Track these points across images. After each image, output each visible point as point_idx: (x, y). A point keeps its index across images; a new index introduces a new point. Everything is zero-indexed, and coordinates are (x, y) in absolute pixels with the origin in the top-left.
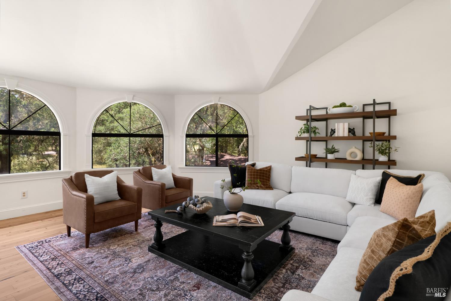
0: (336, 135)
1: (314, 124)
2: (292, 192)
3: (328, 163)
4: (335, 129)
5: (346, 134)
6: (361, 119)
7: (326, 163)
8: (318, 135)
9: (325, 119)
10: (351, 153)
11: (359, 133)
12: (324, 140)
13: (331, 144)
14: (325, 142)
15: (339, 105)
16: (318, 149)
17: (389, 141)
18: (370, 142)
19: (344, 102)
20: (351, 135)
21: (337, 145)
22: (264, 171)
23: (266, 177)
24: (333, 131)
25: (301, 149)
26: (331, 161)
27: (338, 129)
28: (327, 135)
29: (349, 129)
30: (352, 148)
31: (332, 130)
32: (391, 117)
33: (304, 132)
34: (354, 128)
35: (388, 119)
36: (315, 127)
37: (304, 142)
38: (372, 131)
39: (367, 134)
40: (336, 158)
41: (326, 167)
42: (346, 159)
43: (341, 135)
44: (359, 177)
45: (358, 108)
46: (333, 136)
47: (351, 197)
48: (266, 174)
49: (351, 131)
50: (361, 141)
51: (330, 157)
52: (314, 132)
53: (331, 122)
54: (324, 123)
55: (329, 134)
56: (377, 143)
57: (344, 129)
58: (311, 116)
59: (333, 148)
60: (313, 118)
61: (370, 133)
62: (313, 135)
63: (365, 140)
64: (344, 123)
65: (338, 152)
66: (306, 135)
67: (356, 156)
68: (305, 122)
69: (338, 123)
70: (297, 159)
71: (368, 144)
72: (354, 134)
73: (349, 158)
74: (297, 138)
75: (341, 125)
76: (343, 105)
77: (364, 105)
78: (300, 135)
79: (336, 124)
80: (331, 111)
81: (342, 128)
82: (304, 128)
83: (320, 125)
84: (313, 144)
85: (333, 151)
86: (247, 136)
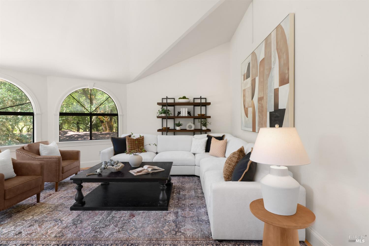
0: (181, 115)
1: (169, 108)
2: (158, 152)
3: (175, 132)
4: (180, 112)
5: (187, 115)
6: (193, 106)
7: (174, 132)
8: (171, 115)
9: (173, 105)
10: (189, 126)
11: (192, 115)
12: (173, 118)
13: (177, 121)
14: (173, 120)
15: (182, 97)
16: (170, 124)
17: (206, 119)
18: (198, 120)
19: (185, 96)
20: (189, 116)
21: (182, 121)
22: (140, 140)
23: (141, 144)
24: (179, 113)
25: (158, 124)
26: (178, 131)
27: (182, 112)
29: (188, 112)
30: (189, 123)
32: (207, 106)
33: (161, 113)
34: (190, 112)
35: (205, 107)
36: (168, 110)
37: (161, 119)
38: (200, 113)
39: (196, 115)
40: (181, 129)
41: (174, 135)
42: (186, 129)
43: (184, 115)
44: (196, 139)
45: (192, 101)
46: (179, 116)
47: (193, 151)
48: (141, 142)
49: (189, 113)
50: (193, 119)
51: (178, 128)
52: (168, 113)
53: (177, 107)
54: (173, 107)
55: (176, 115)
56: (202, 120)
57: (185, 111)
58: (168, 103)
59: (179, 123)
60: (169, 104)
61: (198, 115)
62: (167, 115)
63: (195, 118)
64: (185, 108)
65: (181, 125)
66: (163, 115)
67: (191, 127)
68: (161, 106)
69: (182, 108)
70: (158, 131)
71: (197, 121)
73: (188, 129)
74: (158, 117)
75: (184, 109)
76: (184, 98)
77: (194, 99)
78: (159, 115)
79: (181, 109)
80: (177, 101)
81: (184, 111)
82: (161, 110)
83: (171, 108)
84: (168, 120)
85: (179, 125)
86: (117, 115)
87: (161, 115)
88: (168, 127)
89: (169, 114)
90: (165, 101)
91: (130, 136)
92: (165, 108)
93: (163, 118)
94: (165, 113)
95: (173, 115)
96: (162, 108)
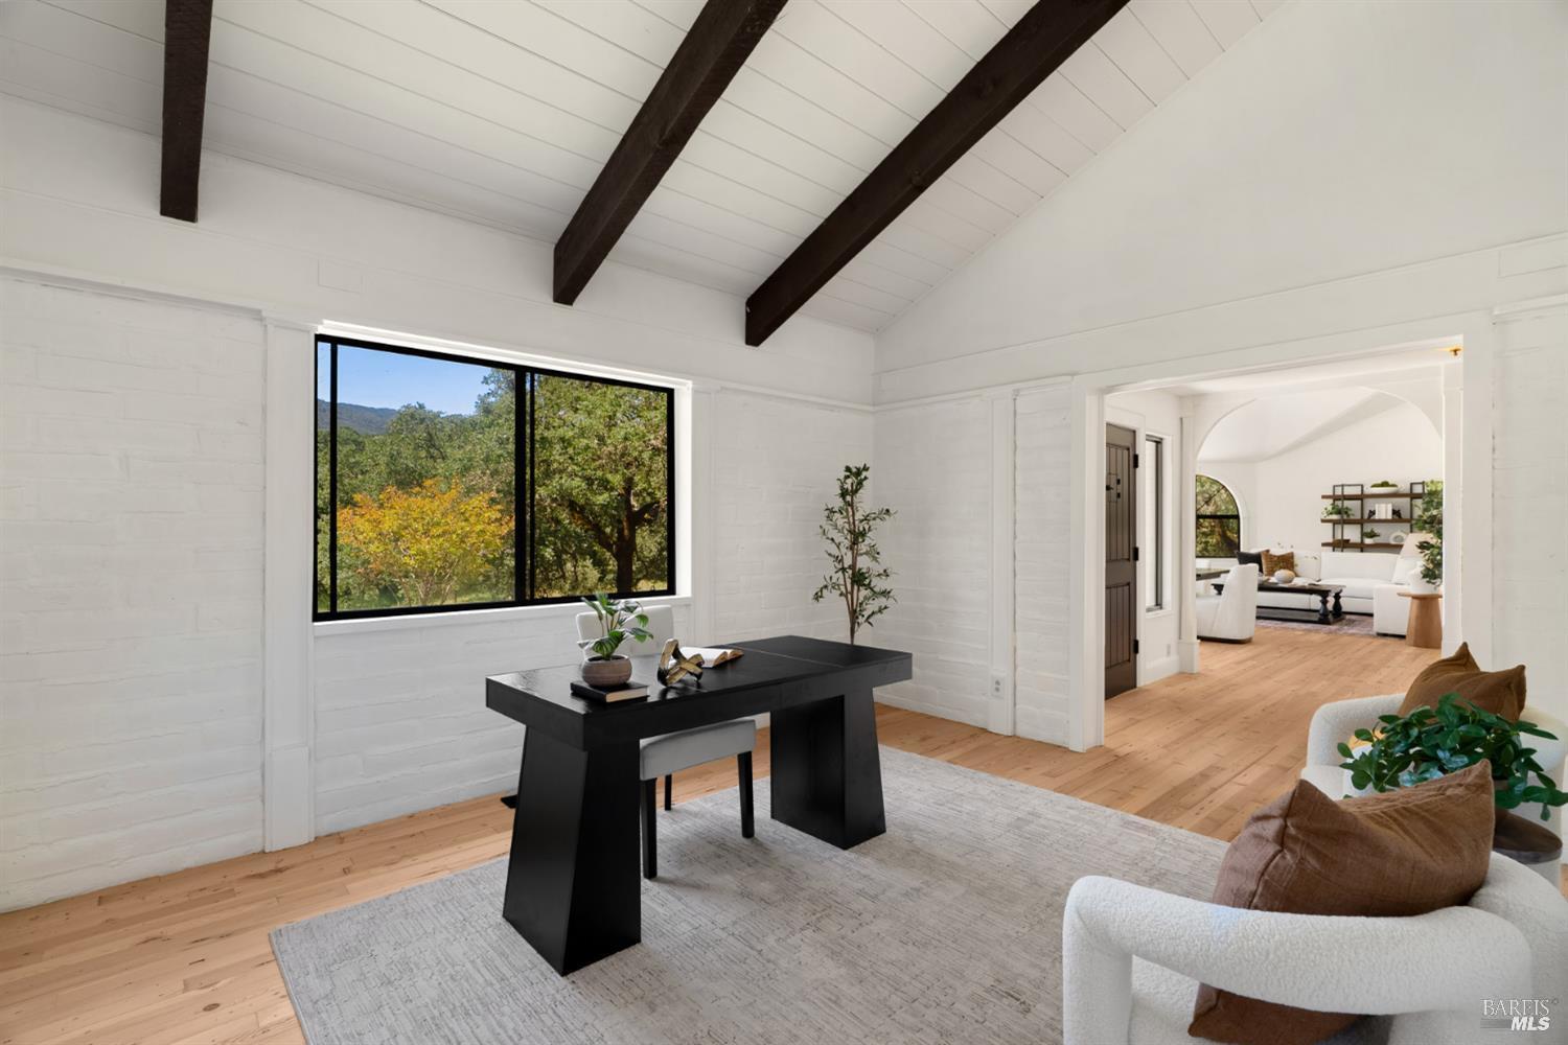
0: (1377, 517)
1: (1347, 503)
2: (1322, 579)
3: (1365, 549)
4: (1375, 511)
5: (1390, 517)
6: (1408, 499)
7: (1362, 547)
8: (1352, 517)
9: (1361, 498)
10: (1397, 537)
11: (1405, 514)
12: (1361, 522)
13: (1368, 528)
14: (1359, 526)
15: (1380, 482)
16: (1352, 533)
19: (1387, 481)
20: (1395, 517)
21: (1377, 529)
23: (1290, 562)
24: (1372, 513)
25: (1326, 533)
26: (1372, 546)
27: (1380, 511)
28: (1362, 517)
29: (1393, 510)
30: (1397, 531)
31: (1370, 511)
33: (1331, 514)
34: (1399, 510)
36: (1348, 508)
37: (1330, 525)
39: (1416, 517)
40: (1378, 543)
41: (1362, 554)
42: (1387, 544)
43: (1383, 517)
45: (1404, 487)
46: (1371, 518)
48: (1289, 559)
49: (1396, 513)
50: (1406, 524)
51: (1368, 541)
52: (1346, 513)
53: (1368, 502)
54: (1359, 502)
55: (1366, 516)
57: (1386, 510)
58: (1344, 495)
59: (1372, 531)
60: (1347, 497)
62: (1345, 517)
63: (1413, 522)
64: (1387, 503)
65: (1379, 536)
66: (1335, 517)
67: (1402, 540)
68: (1331, 501)
69: (1379, 504)
70: (1324, 545)
72: (1399, 516)
73: (1393, 543)
74: (1323, 521)
75: (1383, 506)
76: (1385, 484)
77: (1412, 484)
78: (1325, 518)
79: (1377, 506)
80: (1369, 490)
81: (1384, 510)
82: (1330, 508)
83: (1354, 505)
84: (1346, 526)
85: (1372, 535)
86: (1237, 517)
87: (1328, 518)
88: (1345, 538)
89: (1348, 516)
90: (1339, 492)
91: (1268, 551)
92: (1339, 503)
93: (1335, 522)
94: (1339, 512)
95: (1358, 517)
96: (1333, 504)
